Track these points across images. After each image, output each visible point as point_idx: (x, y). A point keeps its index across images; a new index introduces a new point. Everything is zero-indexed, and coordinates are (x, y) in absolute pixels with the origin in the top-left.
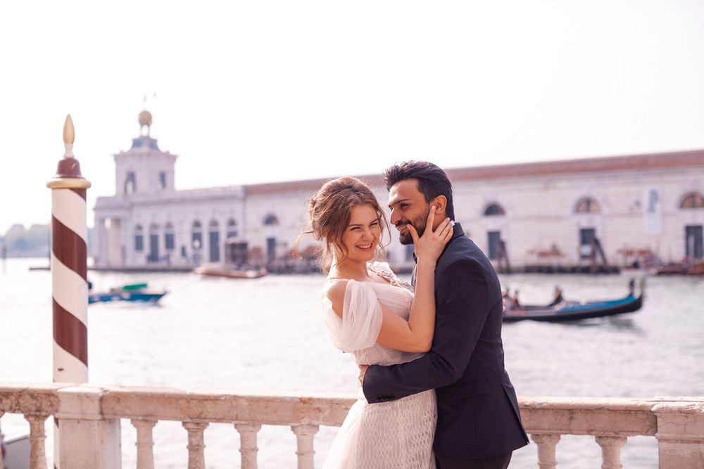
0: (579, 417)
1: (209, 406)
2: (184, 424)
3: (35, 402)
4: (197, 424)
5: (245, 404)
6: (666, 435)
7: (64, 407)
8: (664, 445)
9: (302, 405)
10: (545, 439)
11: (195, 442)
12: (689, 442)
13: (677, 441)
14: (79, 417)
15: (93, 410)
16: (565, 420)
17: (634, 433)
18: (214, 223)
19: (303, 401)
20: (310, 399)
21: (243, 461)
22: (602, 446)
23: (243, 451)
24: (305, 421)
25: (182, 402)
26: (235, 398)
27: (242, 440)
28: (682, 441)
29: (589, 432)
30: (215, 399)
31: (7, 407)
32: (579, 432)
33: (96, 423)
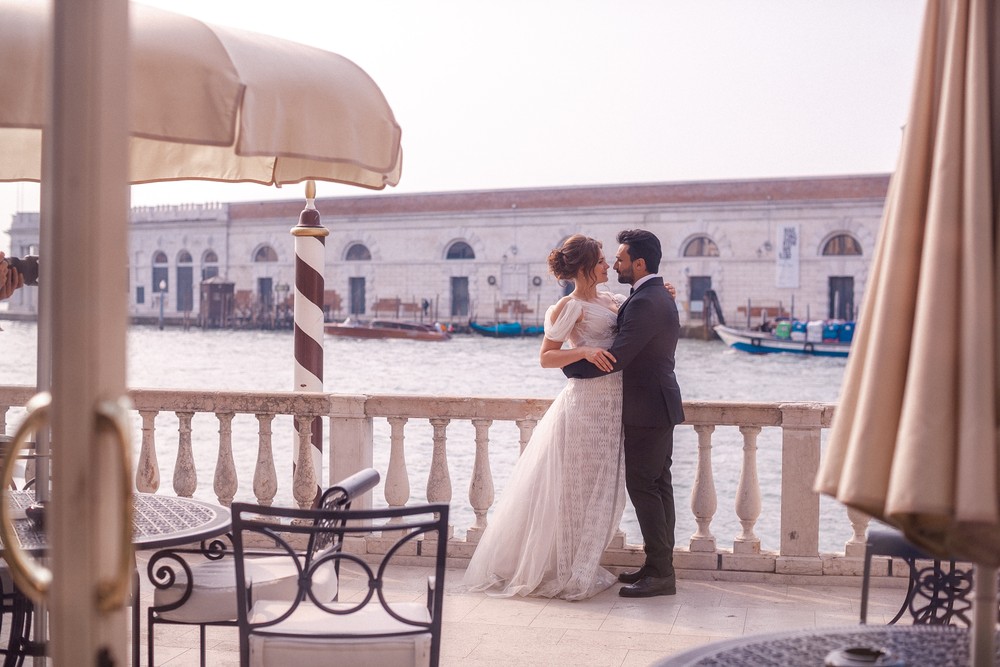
0: (729, 413)
1: (454, 407)
2: (432, 421)
3: (307, 405)
4: (443, 420)
5: (482, 404)
6: (788, 425)
7: (335, 408)
8: (786, 431)
9: (527, 405)
10: (705, 429)
11: (440, 435)
12: (803, 429)
13: (795, 429)
14: (348, 416)
15: (359, 411)
16: (719, 415)
17: (766, 424)
18: (186, 257)
19: (528, 402)
20: (534, 400)
21: (477, 448)
22: (744, 433)
23: (478, 441)
24: (529, 417)
25: (433, 404)
26: (476, 400)
27: (477, 432)
28: (798, 429)
29: (735, 424)
30: (459, 401)
31: (283, 410)
32: (729, 424)
33: (361, 421)
